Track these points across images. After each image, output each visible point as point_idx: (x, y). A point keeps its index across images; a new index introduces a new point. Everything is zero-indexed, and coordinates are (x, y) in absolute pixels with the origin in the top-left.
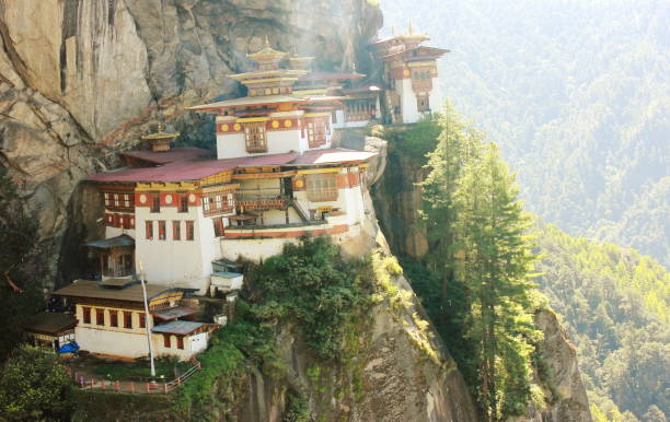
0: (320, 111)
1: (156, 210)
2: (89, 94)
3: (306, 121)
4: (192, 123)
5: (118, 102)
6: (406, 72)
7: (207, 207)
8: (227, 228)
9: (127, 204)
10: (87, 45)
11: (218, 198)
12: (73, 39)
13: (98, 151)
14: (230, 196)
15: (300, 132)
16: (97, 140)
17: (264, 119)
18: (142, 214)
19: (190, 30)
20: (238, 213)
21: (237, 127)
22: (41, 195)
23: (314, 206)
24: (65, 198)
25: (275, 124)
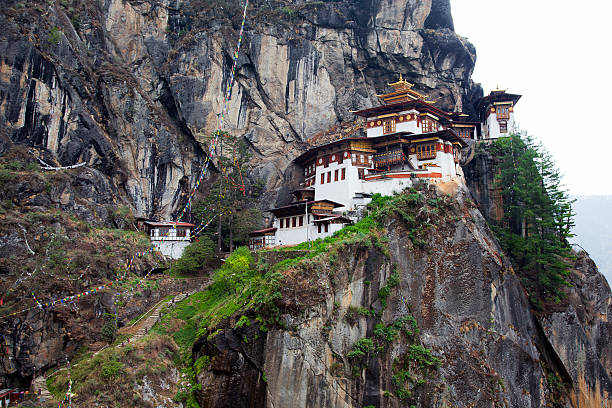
1: (327, 166)
2: (301, 113)
3: (420, 118)
5: (317, 120)
6: (493, 110)
7: (354, 160)
8: (367, 175)
9: (314, 169)
10: (301, 86)
11: (362, 156)
12: (294, 81)
15: (415, 122)
16: (304, 141)
17: (396, 115)
18: (320, 171)
19: (362, 83)
20: (375, 168)
21: (379, 122)
22: (270, 166)
23: (421, 163)
24: (283, 169)
25: (402, 119)
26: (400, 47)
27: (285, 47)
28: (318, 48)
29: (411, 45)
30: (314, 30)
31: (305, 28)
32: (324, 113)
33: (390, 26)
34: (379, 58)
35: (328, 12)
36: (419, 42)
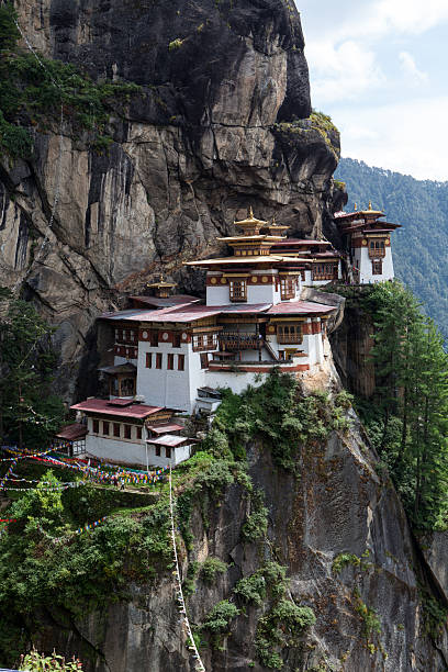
0: (292, 270)
1: (155, 344)
2: (107, 248)
3: (280, 278)
4: (188, 276)
5: (129, 257)
6: (364, 242)
7: (196, 344)
8: (211, 362)
9: (132, 339)
10: (108, 209)
11: (205, 337)
12: (97, 204)
13: (112, 294)
14: (215, 336)
15: (274, 286)
16: (112, 287)
17: (247, 275)
18: (144, 348)
19: (191, 200)
20: (221, 350)
21: (223, 281)
22: (66, 327)
23: (282, 348)
24: (84, 331)
25: (255, 280)
26: (245, 151)
27: (85, 154)
28: (130, 152)
29: (260, 148)
30: (126, 128)
31: (113, 125)
32: (139, 247)
33: (231, 122)
34: (217, 169)
35: (146, 102)
36: (269, 144)
